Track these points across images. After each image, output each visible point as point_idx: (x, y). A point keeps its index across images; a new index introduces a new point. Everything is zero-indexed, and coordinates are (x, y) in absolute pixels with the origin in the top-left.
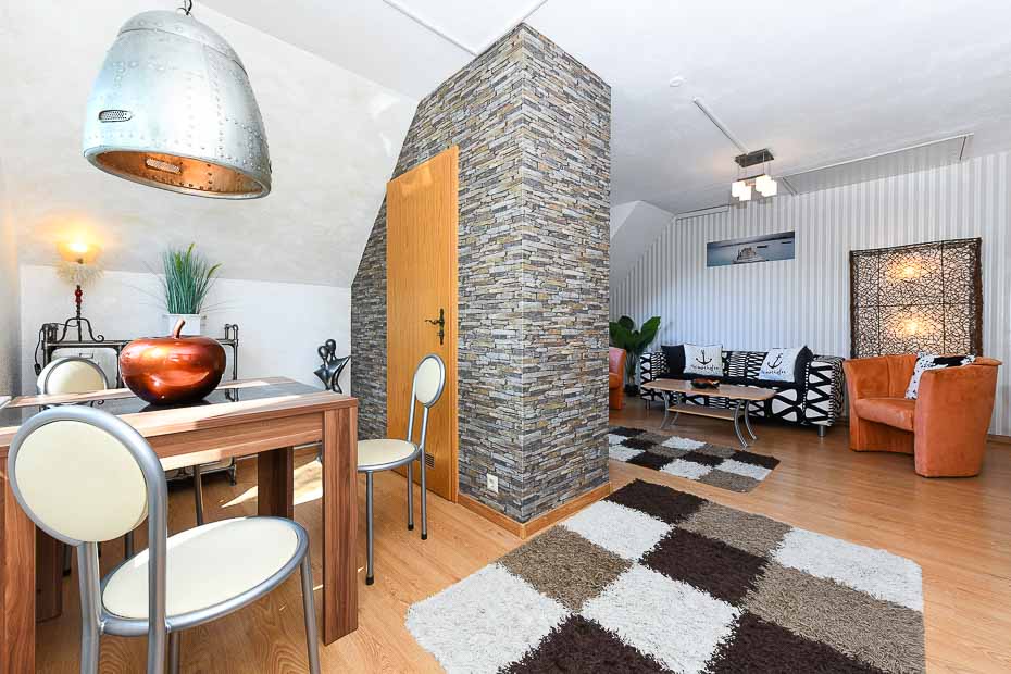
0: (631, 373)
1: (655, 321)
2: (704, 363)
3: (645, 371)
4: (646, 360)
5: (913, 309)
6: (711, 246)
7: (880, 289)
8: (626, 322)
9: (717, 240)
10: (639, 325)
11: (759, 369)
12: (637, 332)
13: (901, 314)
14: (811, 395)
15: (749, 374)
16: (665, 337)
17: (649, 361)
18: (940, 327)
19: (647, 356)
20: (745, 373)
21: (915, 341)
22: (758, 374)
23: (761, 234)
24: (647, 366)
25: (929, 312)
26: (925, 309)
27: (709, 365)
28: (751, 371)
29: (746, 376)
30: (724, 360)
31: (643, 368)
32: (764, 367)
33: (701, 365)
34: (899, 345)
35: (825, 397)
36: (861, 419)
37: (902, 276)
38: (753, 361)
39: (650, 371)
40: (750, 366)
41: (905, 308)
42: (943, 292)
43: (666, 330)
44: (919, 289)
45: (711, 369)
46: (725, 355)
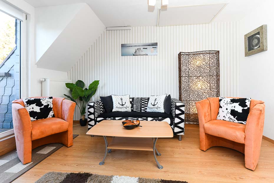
0: (83, 112)
1: (96, 83)
2: (122, 105)
3: (91, 114)
4: (91, 107)
5: (201, 78)
6: (123, 46)
7: (189, 69)
8: (80, 83)
9: (126, 43)
10: (87, 85)
11: (147, 106)
12: (86, 89)
13: (196, 80)
14: (177, 120)
15: (142, 109)
16: (102, 92)
17: (93, 107)
18: (209, 85)
19: (92, 104)
20: (141, 109)
21: (201, 91)
22: (146, 109)
23: (144, 42)
24: (92, 110)
25: (206, 79)
26: (204, 78)
27: (125, 106)
28: (143, 107)
29: (141, 110)
30: (131, 102)
31: (89, 112)
32: (149, 105)
33: (121, 106)
34: (196, 93)
35: (182, 121)
36: (206, 134)
37: (197, 64)
38: (143, 102)
39: (94, 114)
40: (143, 105)
41: (198, 77)
42: (210, 71)
43: (102, 87)
44: (202, 70)
45: (126, 108)
46: (131, 100)
